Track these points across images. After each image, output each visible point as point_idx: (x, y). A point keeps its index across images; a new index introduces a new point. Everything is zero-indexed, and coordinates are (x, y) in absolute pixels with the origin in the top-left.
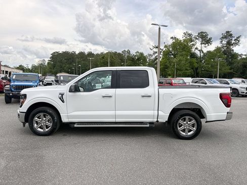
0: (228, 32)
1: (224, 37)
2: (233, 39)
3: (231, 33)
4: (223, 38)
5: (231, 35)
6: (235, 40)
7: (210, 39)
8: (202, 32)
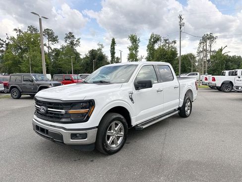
0: (70, 33)
1: (68, 37)
2: (75, 40)
3: (73, 34)
4: (66, 37)
5: (73, 36)
6: (77, 41)
7: (57, 37)
8: (48, 29)
